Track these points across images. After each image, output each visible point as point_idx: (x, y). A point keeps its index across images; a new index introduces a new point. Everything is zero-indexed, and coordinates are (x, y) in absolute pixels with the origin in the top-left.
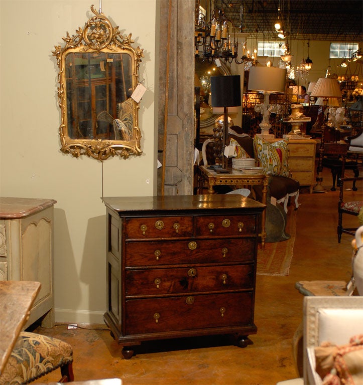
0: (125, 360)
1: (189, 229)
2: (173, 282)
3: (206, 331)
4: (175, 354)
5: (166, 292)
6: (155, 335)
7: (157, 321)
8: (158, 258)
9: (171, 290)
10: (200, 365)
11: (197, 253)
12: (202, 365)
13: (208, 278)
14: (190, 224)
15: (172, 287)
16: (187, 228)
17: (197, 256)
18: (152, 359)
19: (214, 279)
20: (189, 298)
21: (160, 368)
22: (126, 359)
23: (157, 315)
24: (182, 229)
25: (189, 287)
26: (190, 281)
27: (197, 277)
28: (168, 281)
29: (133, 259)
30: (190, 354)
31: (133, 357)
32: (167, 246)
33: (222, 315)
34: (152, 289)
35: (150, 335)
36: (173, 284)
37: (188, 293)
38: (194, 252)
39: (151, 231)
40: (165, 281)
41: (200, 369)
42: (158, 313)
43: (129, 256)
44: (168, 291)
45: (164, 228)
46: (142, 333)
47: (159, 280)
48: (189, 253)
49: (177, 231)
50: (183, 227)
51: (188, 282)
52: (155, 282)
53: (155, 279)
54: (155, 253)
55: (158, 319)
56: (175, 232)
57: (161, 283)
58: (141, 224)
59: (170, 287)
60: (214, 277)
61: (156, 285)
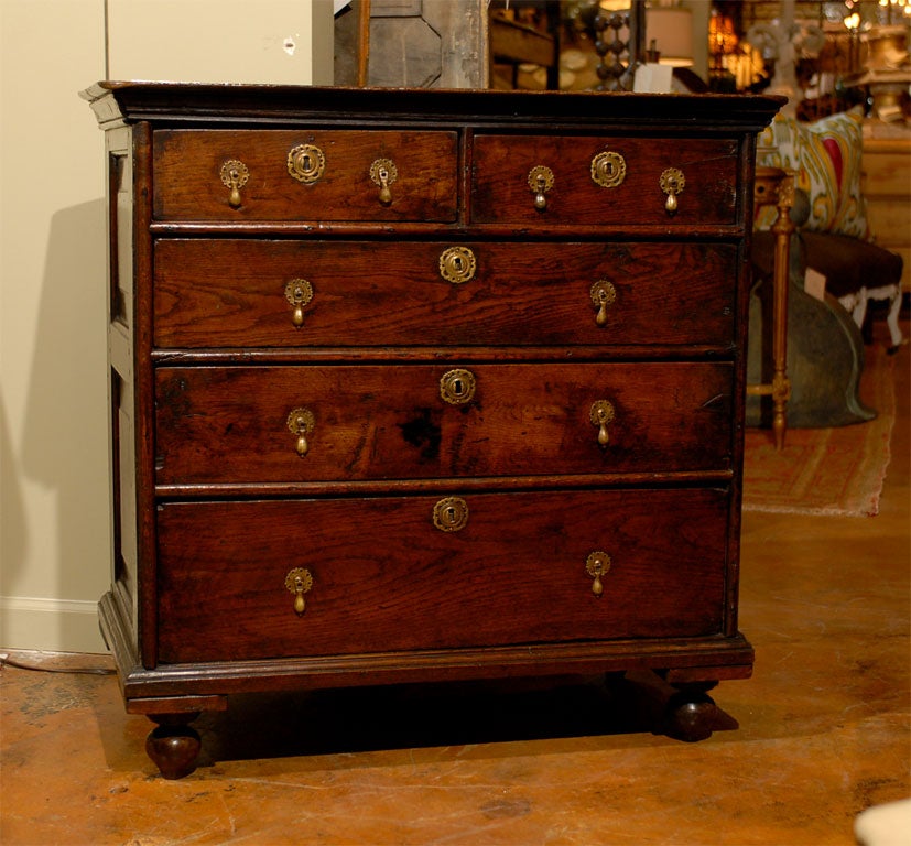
0: (162, 782)
1: (442, 187)
2: (372, 428)
3: (523, 657)
4: (389, 763)
5: (339, 473)
6: (291, 667)
7: (300, 603)
8: (299, 313)
9: (363, 464)
10: (493, 804)
11: (476, 297)
12: (503, 803)
13: (529, 415)
14: (445, 163)
15: (365, 453)
16: (430, 183)
17: (481, 311)
18: (282, 781)
19: (554, 419)
20: (445, 505)
21: (309, 815)
22: (167, 775)
23: (299, 578)
24: (409, 188)
25: (444, 455)
26: (448, 427)
27: (480, 408)
28: (349, 420)
29: (188, 316)
30: (457, 763)
31: (198, 772)
32: (343, 263)
33: (597, 585)
34: (278, 457)
35: (267, 668)
36: (369, 436)
37: (437, 482)
38: (466, 295)
39: (266, 189)
40: (333, 421)
41: (489, 818)
42: (303, 566)
43: (167, 301)
44: (348, 468)
45: (326, 180)
46: (235, 656)
47: (309, 414)
48: (441, 297)
49: (386, 193)
50: (411, 175)
51: (439, 429)
52: (291, 424)
53: (288, 410)
54: (288, 294)
55: (306, 596)
56: (376, 198)
57: (318, 427)
58: (224, 157)
59: (356, 452)
60: (556, 410)
61: (295, 440)
